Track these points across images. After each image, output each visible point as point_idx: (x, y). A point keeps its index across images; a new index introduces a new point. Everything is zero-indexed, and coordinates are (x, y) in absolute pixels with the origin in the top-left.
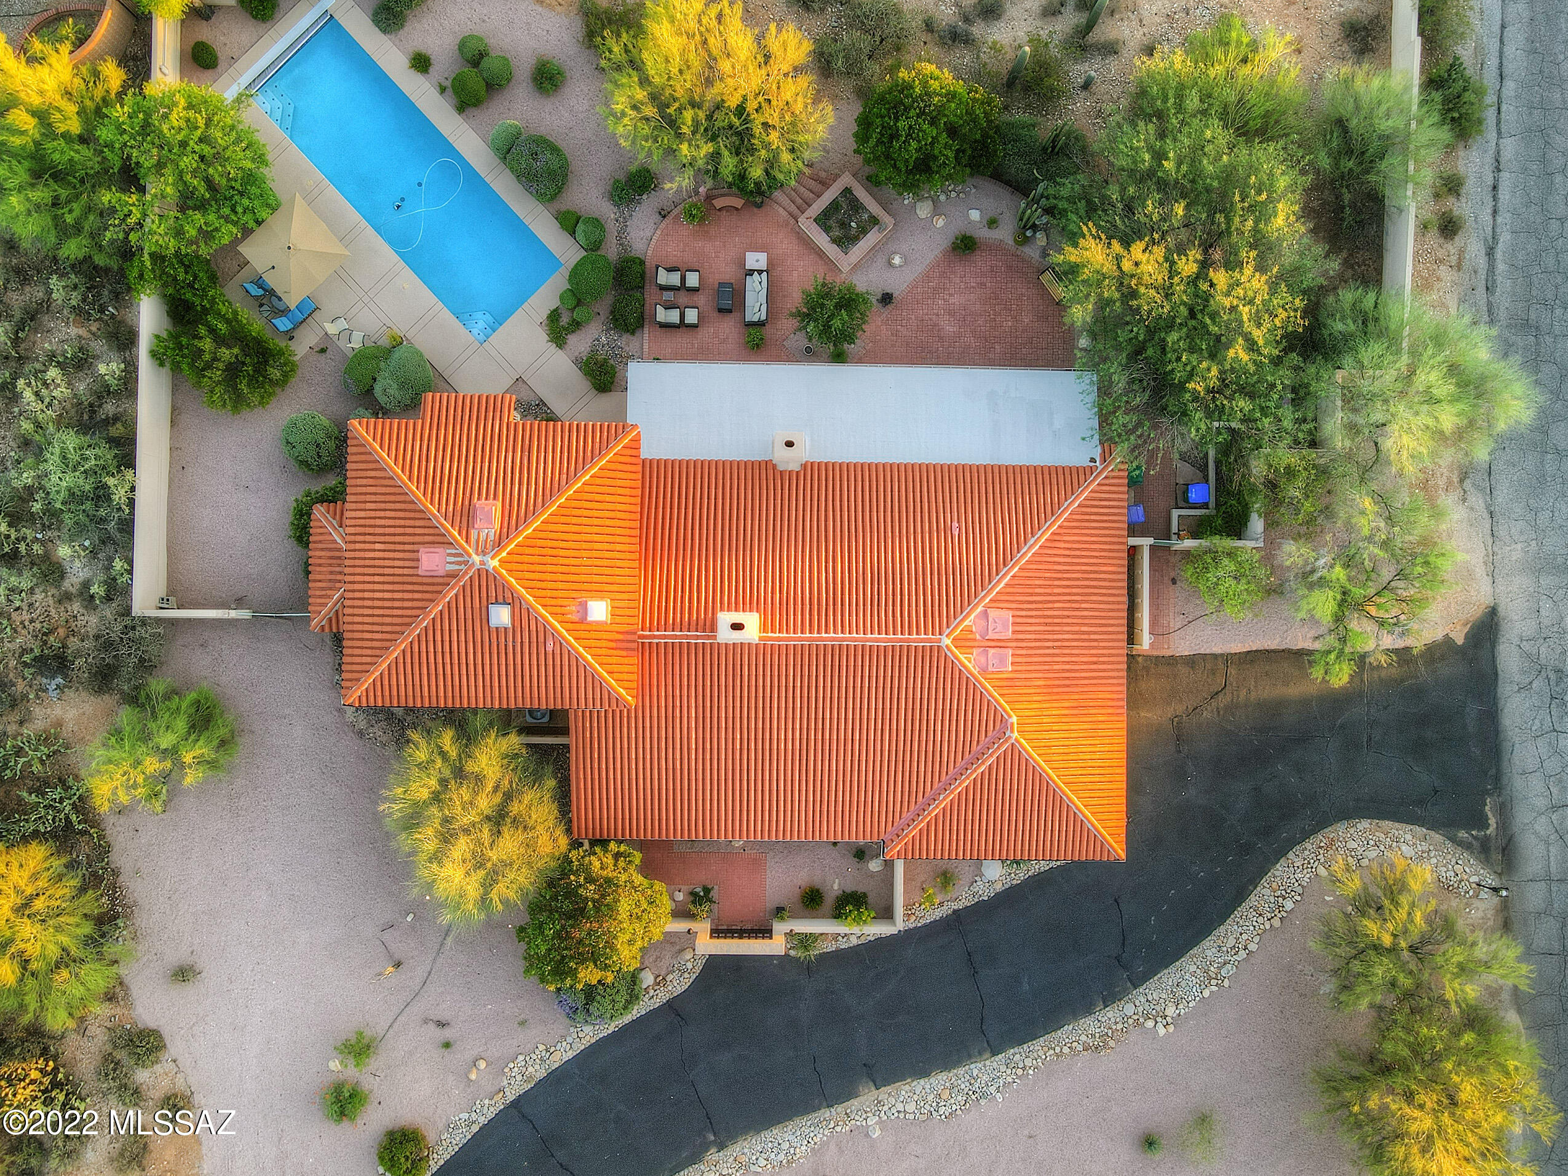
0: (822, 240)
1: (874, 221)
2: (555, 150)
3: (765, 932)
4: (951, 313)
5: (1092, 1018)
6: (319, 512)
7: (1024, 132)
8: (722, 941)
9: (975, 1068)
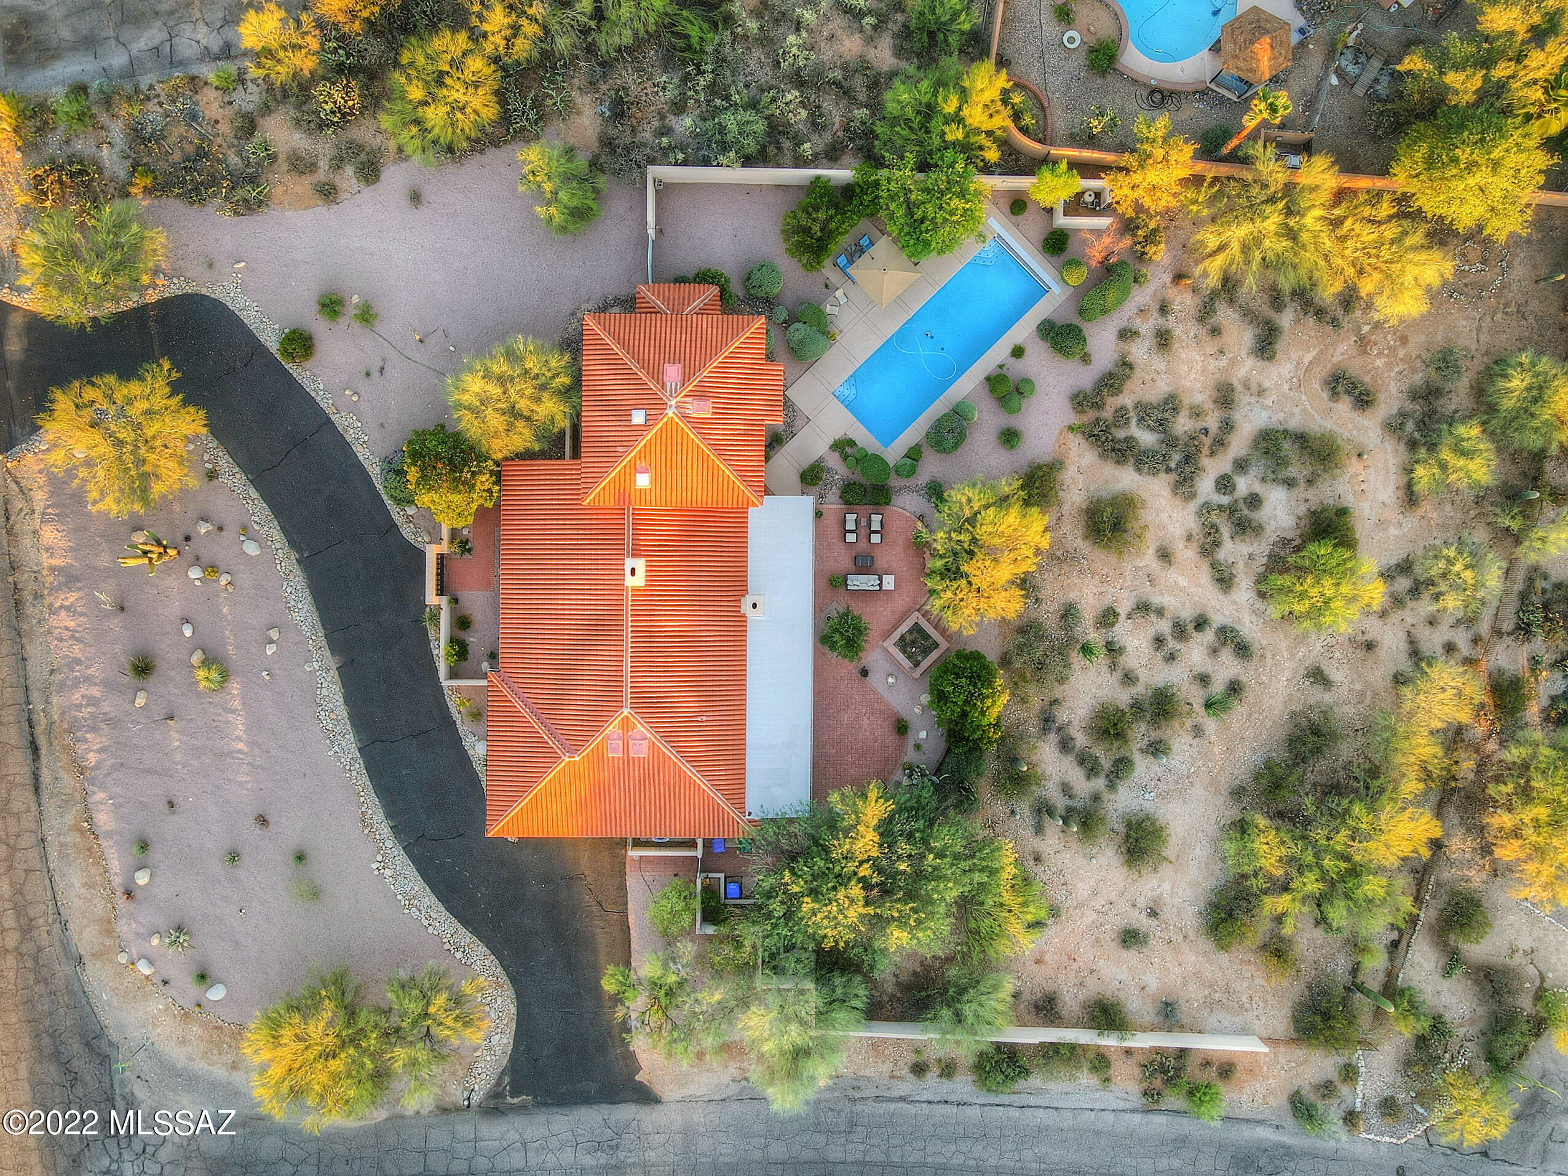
0: (904, 628)
1: (917, 664)
2: (956, 445)
3: (441, 591)
4: (857, 718)
5: (383, 818)
6: (714, 290)
7: (973, 767)
8: (435, 562)
9: (350, 736)
